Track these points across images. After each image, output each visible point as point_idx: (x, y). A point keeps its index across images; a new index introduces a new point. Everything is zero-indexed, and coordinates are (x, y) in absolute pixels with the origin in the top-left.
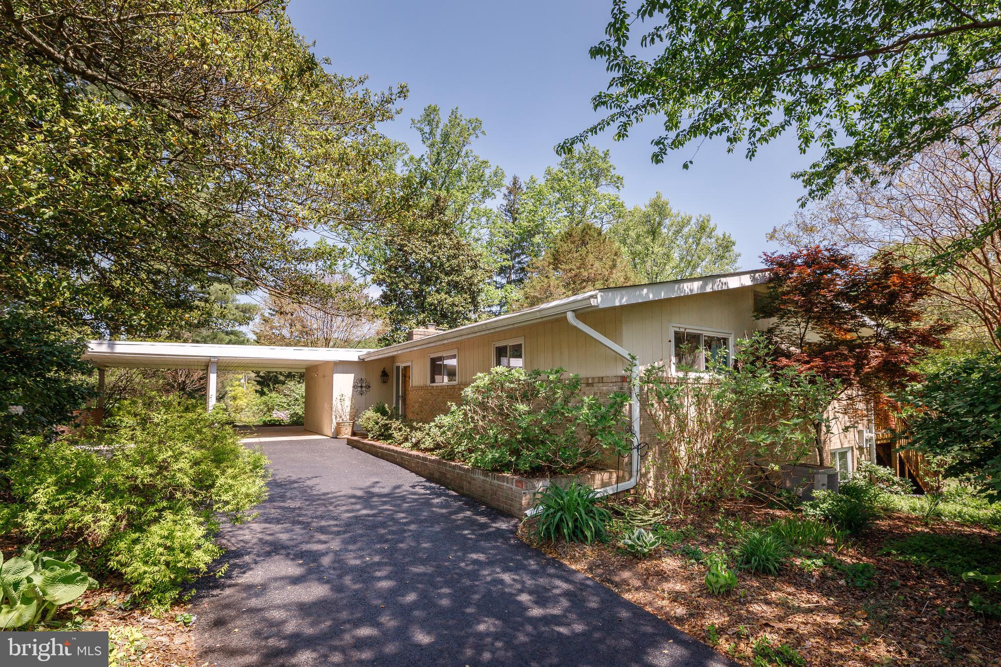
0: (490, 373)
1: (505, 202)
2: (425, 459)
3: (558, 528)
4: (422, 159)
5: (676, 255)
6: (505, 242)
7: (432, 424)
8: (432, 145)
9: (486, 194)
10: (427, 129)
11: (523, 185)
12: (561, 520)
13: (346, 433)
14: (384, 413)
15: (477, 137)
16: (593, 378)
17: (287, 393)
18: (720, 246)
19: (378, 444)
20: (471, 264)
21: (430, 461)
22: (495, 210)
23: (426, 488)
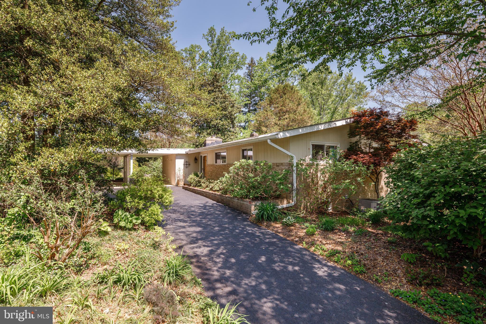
0: (240, 162)
1: (247, 71)
2: (215, 194)
3: (262, 216)
4: (208, 53)
5: (334, 93)
6: (247, 91)
7: (219, 181)
8: (212, 46)
9: (238, 67)
10: (210, 39)
11: (256, 62)
12: (263, 213)
13: (182, 184)
14: (197, 176)
15: (233, 40)
16: (279, 163)
17: (150, 165)
18: (358, 88)
19: (196, 188)
20: (231, 105)
21: (217, 195)
22: (242, 76)
23: (217, 204)
